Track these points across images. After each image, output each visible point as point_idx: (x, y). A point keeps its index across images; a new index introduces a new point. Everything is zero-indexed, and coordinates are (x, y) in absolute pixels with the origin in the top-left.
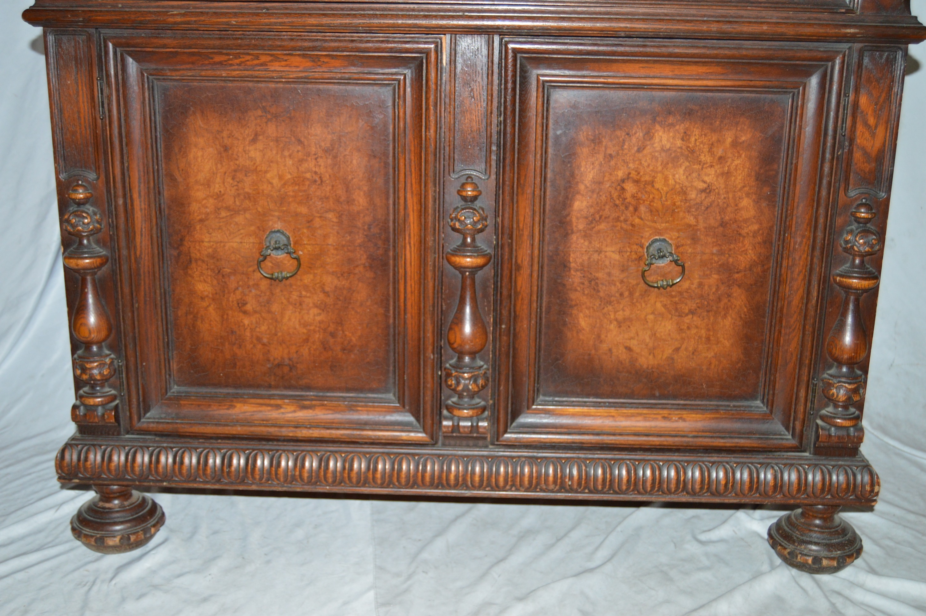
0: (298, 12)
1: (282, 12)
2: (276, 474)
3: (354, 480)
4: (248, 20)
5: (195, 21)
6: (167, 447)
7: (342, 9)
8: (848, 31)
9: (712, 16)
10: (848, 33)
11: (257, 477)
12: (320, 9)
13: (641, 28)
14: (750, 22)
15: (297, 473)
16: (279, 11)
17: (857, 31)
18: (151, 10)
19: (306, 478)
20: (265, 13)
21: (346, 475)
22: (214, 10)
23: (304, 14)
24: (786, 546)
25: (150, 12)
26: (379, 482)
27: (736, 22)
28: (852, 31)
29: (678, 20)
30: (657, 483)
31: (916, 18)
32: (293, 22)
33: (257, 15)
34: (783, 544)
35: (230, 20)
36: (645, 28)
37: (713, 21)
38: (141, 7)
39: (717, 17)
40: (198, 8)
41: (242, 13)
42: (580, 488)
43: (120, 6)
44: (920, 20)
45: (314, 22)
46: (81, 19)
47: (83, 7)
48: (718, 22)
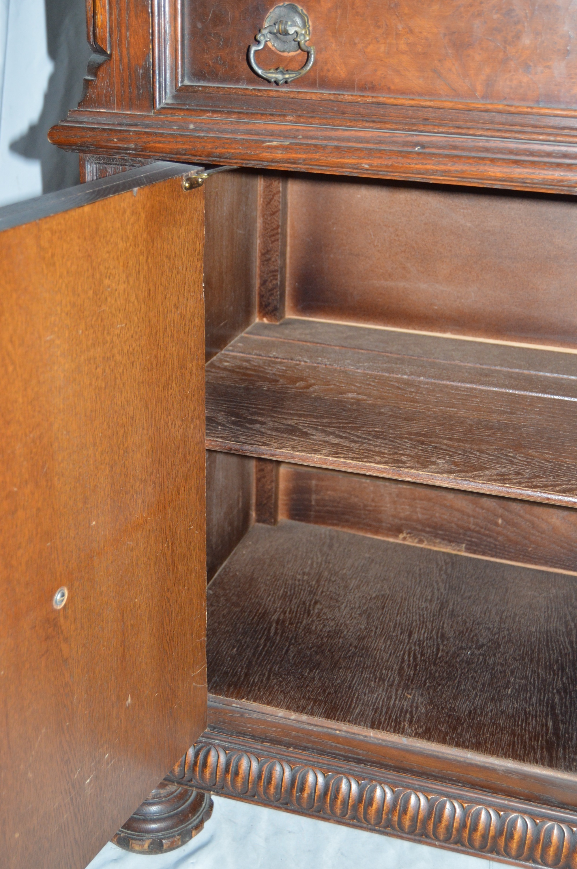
0: (473, 154)
1: (446, 152)
2: (366, 813)
3: (477, 844)
4: (390, 163)
5: (304, 160)
6: (219, 745)
7: (549, 154)
11: (338, 812)
12: (511, 152)
15: (396, 818)
16: (441, 151)
18: (239, 137)
19: (407, 827)
20: (419, 154)
21: (466, 835)
22: (335, 143)
23: (483, 159)
25: (235, 140)
26: (513, 853)
32: (463, 172)
33: (406, 155)
35: (360, 161)
38: (222, 131)
40: (312, 138)
41: (380, 151)
43: (192, 126)
45: (499, 175)
46: (132, 146)
47: (137, 125)
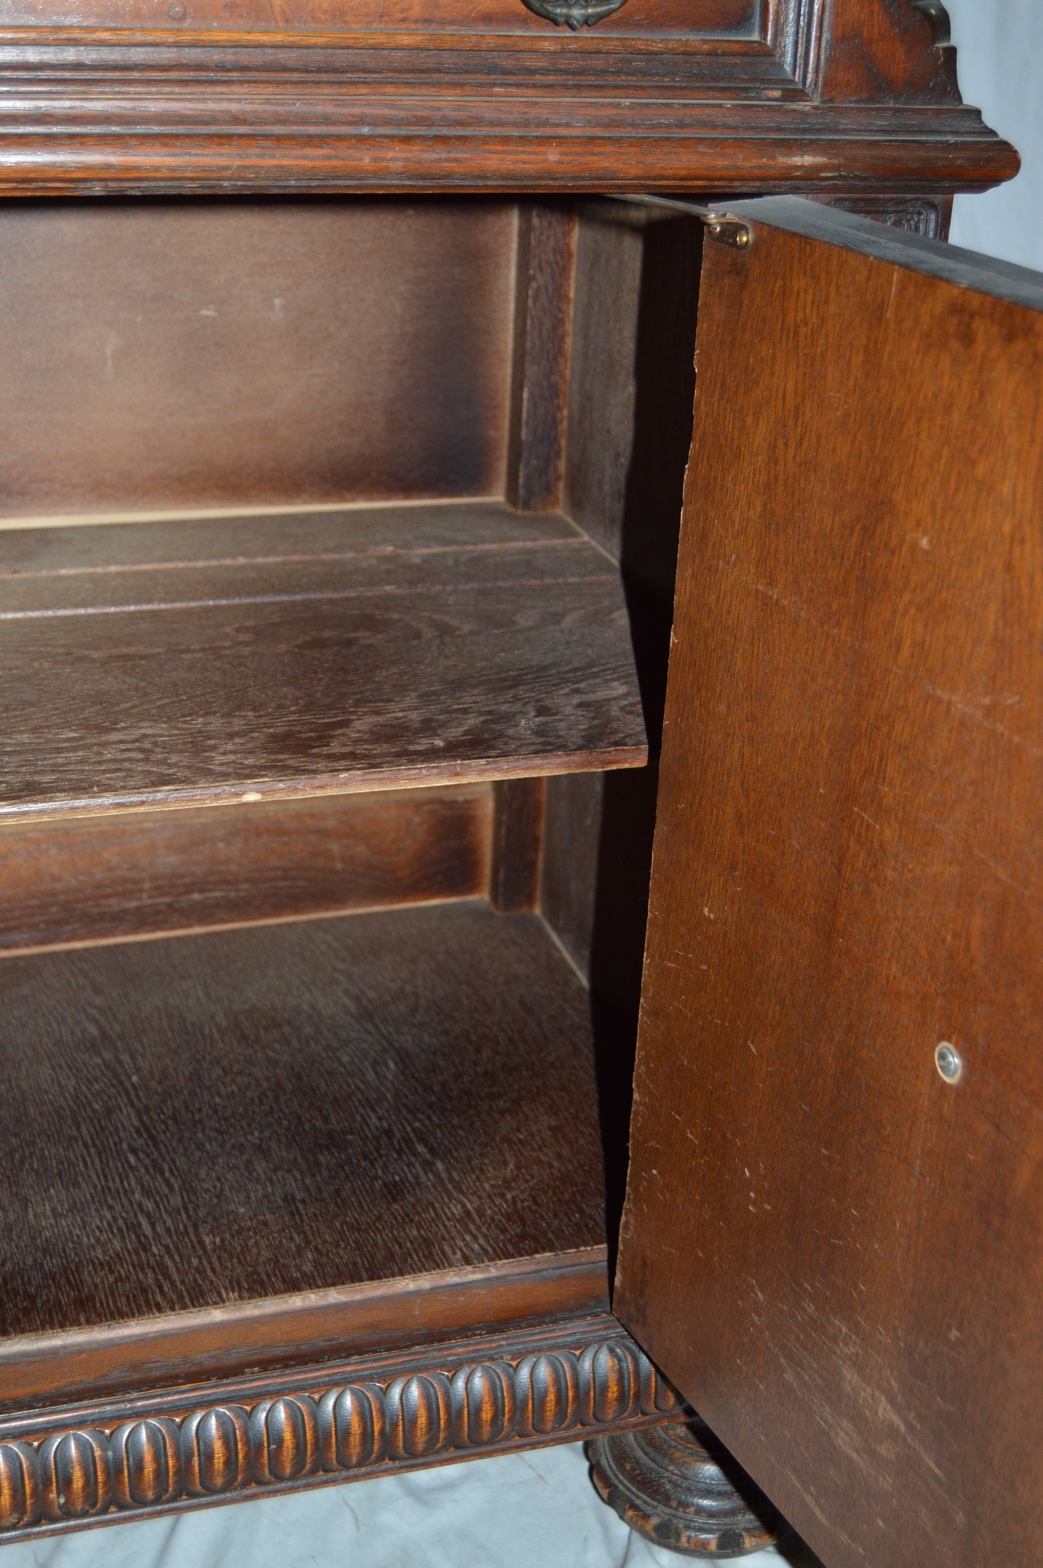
8: (797, 160)
9: (388, 122)
10: (797, 168)
13: (157, 169)
14: (506, 140)
17: (820, 160)
24: (649, 1510)
27: (464, 139)
28: (808, 160)
29: (279, 138)
30: (309, 1452)
31: (976, 113)
34: (638, 1502)
36: (171, 168)
37: (391, 137)
39: (400, 123)
42: (94, 1505)
44: (990, 120)
48: (407, 139)
